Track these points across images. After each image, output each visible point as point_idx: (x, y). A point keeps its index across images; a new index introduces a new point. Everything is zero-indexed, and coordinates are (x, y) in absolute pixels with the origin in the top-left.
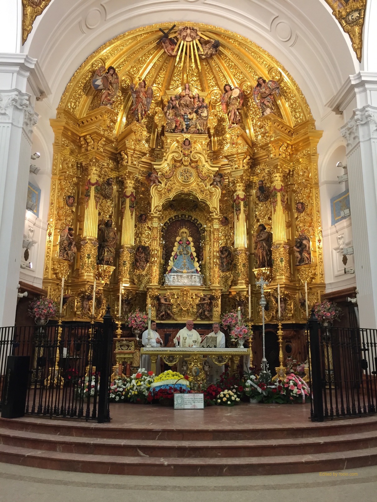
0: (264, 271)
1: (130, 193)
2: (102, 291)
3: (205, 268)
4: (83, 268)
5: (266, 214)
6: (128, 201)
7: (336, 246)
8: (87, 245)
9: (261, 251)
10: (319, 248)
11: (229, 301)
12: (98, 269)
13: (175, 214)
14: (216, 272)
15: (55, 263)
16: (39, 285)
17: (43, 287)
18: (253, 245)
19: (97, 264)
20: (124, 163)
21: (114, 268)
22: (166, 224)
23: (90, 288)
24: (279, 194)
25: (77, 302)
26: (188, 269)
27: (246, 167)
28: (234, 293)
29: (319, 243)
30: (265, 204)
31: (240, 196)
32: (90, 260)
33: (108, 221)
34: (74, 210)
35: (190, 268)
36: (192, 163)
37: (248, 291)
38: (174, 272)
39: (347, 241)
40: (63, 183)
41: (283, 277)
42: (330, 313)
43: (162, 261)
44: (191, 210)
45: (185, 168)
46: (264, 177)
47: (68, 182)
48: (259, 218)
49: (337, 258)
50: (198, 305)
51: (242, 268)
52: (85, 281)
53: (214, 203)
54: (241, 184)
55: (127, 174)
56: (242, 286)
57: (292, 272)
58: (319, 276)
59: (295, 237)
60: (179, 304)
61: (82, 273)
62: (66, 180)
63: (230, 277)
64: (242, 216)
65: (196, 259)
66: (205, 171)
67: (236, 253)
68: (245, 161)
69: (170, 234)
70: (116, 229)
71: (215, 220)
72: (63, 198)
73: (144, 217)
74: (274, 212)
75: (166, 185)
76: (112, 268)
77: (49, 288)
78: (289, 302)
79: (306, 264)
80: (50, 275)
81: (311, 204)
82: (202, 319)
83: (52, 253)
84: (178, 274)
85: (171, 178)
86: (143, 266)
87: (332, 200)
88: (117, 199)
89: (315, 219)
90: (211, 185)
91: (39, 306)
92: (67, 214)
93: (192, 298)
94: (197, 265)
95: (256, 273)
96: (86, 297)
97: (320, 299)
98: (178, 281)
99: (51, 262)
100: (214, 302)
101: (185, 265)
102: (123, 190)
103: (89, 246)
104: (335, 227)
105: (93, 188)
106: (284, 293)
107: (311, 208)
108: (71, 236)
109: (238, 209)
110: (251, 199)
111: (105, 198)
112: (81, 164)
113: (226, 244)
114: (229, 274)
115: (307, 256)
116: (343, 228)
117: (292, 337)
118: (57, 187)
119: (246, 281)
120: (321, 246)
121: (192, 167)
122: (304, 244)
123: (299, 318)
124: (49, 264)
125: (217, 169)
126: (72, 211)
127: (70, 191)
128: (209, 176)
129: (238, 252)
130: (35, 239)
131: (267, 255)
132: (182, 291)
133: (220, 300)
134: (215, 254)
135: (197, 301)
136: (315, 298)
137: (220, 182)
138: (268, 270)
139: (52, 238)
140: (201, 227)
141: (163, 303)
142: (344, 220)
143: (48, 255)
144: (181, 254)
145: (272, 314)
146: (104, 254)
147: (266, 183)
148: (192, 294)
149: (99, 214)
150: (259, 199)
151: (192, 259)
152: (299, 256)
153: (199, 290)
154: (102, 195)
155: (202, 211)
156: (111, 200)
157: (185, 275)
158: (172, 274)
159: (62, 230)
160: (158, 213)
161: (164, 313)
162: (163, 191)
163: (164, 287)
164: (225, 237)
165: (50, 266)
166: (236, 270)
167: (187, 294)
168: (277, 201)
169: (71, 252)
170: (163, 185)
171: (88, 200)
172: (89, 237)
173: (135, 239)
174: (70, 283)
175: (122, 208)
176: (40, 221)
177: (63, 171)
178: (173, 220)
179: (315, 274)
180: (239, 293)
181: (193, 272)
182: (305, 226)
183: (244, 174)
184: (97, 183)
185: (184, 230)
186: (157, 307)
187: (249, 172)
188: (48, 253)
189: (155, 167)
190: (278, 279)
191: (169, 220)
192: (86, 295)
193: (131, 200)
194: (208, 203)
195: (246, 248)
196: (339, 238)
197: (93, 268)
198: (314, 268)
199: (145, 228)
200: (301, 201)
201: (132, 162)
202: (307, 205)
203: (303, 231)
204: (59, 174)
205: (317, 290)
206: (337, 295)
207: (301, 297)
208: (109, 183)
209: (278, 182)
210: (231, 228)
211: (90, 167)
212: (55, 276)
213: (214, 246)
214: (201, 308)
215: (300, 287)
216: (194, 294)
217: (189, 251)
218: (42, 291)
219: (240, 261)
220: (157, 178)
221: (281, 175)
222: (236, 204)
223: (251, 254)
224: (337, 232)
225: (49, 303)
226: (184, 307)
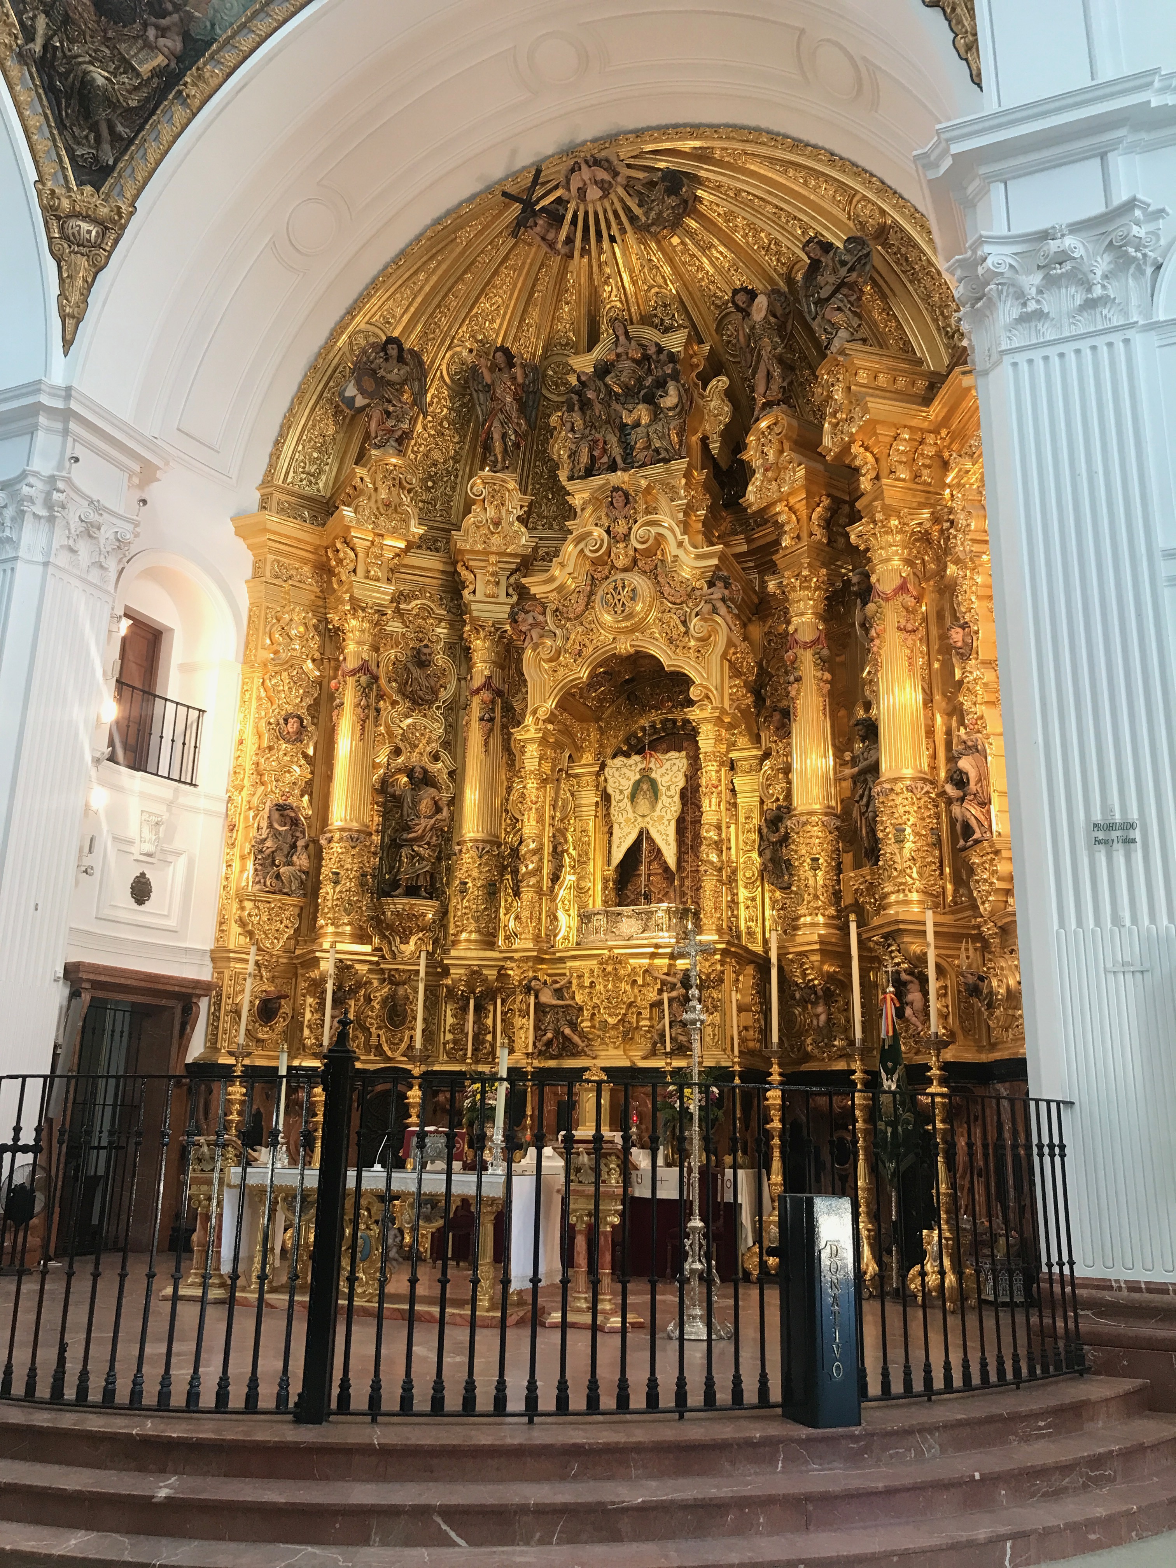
1: (483, 680)
4: (322, 912)
8: (332, 844)
13: (643, 722)
15: (245, 903)
17: (212, 973)
20: (468, 595)
24: (890, 607)
25: (311, 1012)
27: (820, 535)
31: (800, 634)
32: (341, 888)
33: (412, 769)
40: (272, 682)
47: (286, 676)
50: (654, 1006)
51: (810, 874)
60: (596, 1006)
61: (319, 927)
62: (281, 674)
66: (681, 573)
68: (814, 516)
75: (568, 639)
78: (939, 984)
79: (977, 842)
80: (233, 939)
83: (238, 878)
85: (581, 614)
93: (633, 983)
98: (610, 932)
99: (233, 902)
103: (337, 847)
105: (350, 683)
106: (906, 952)
109: (792, 679)
111: (419, 704)
115: (982, 818)
118: (255, 694)
121: (642, 571)
122: (963, 771)
124: (229, 908)
126: (305, 756)
127: (296, 701)
128: (694, 588)
130: (175, 845)
132: (602, 963)
133: (724, 986)
137: (724, 600)
139: (238, 836)
141: (548, 1005)
143: (227, 883)
146: (400, 865)
148: (633, 971)
153: (655, 956)
154: (407, 696)
157: (629, 911)
161: (552, 1034)
162: (559, 659)
163: (554, 954)
165: (232, 914)
167: (616, 970)
169: (291, 869)
170: (561, 641)
171: (338, 718)
172: (340, 823)
176: (197, 794)
179: (1011, 878)
182: (975, 705)
183: (806, 561)
184: (364, 667)
188: (227, 878)
193: (483, 700)
194: (689, 673)
195: (830, 808)
198: (1005, 853)
200: (967, 618)
201: (486, 591)
203: (973, 721)
204: (260, 660)
207: (965, 964)
209: (888, 566)
212: (247, 939)
216: (640, 972)
219: (804, 850)
226: (610, 1015)
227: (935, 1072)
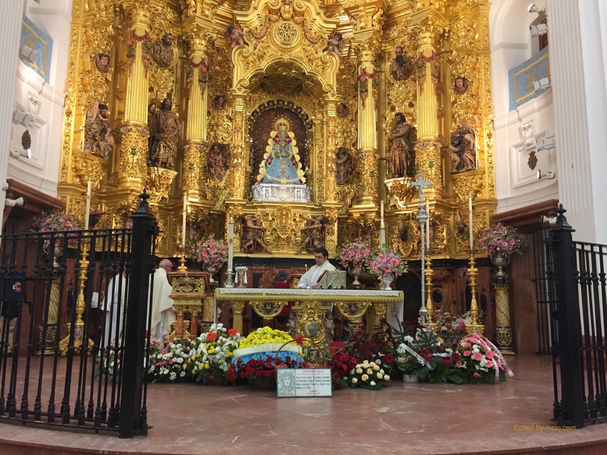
0: (402, 183)
1: (200, 60)
2: (157, 209)
3: (312, 179)
4: (124, 170)
5: (405, 98)
6: (196, 71)
7: (518, 141)
8: (131, 133)
9: (397, 153)
10: (488, 146)
11: (348, 228)
12: (149, 174)
13: (269, 99)
14: (332, 182)
15: (78, 159)
16: (52, 192)
17: (58, 196)
18: (385, 145)
19: (148, 165)
20: (190, 12)
21: (176, 173)
22: (255, 114)
23: (136, 201)
24: (428, 65)
25: (116, 223)
26: (288, 178)
27: (377, 27)
28: (356, 215)
29: (489, 138)
30: (405, 84)
31: (367, 71)
32: (136, 157)
33: (165, 100)
34: (110, 78)
35: (291, 177)
36: (296, 15)
37: (378, 213)
38: (267, 183)
39: (538, 132)
40: (90, 33)
41: (433, 190)
42: (507, 241)
43: (249, 169)
44: (292, 94)
45: (285, 22)
46: (403, 42)
47: (98, 31)
48: (395, 104)
49: (520, 159)
50: (303, 231)
51: (369, 178)
52: (127, 190)
53: (328, 79)
54: (369, 52)
55: (195, 30)
56: (368, 204)
57: (444, 184)
58: (487, 189)
59: (451, 131)
60: (275, 230)
61: (123, 178)
62: (96, 29)
63: (349, 193)
64: (370, 101)
65: (300, 165)
66: (315, 28)
67: (360, 155)
68: (375, 17)
69: (260, 129)
70: (178, 115)
71: (330, 105)
72: (91, 57)
73: (221, 100)
74: (421, 92)
75: (255, 48)
76: (172, 174)
77: (69, 198)
78: (440, 227)
79: (469, 170)
80: (70, 178)
81: (477, 80)
82: (310, 252)
83: (73, 144)
84: (273, 185)
85: (262, 37)
86: (220, 174)
87: (511, 73)
88: (179, 70)
89: (482, 104)
90: (324, 51)
91: (48, 224)
92: (97, 83)
93: (295, 220)
94: (301, 173)
95: (389, 185)
96: (130, 215)
97: (488, 223)
98: (273, 196)
99: (70, 157)
100: (327, 227)
101: (283, 173)
102: (188, 55)
103: (134, 135)
104: (518, 111)
105: (139, 44)
106: (434, 213)
107: (477, 86)
108: (104, 116)
109: (364, 90)
110: (383, 77)
111: (161, 66)
112: (121, 6)
113: (344, 144)
114: (348, 188)
115: (471, 158)
116: (533, 112)
117: (444, 280)
118: (81, 38)
119: (374, 197)
120: (491, 144)
121: (296, 23)
122: (466, 140)
123: (454, 252)
124: (68, 160)
125: (334, 26)
126: (107, 81)
127: (104, 47)
128: (322, 37)
129: (363, 154)
130: (41, 117)
131: (407, 158)
132: (279, 210)
133: (336, 224)
134: (330, 155)
135: (302, 226)
136: (480, 222)
137: (338, 46)
138: (408, 180)
139: (72, 119)
140: (307, 119)
141: (250, 228)
142: (534, 99)
143: (66, 145)
144: (277, 157)
145: (412, 247)
146: (160, 150)
147: (406, 52)
148: (295, 215)
149: (151, 89)
150: (396, 78)
151: (294, 165)
152: (458, 158)
153: (305, 208)
154: (155, 60)
155: (309, 95)
156: (170, 70)
157: (284, 187)
158: (265, 185)
159: (88, 107)
160: (243, 90)
161: (252, 242)
162: (251, 58)
163: (253, 203)
164: (343, 134)
165: (70, 164)
166: (360, 182)
167: (287, 213)
168: (425, 74)
169: (105, 144)
170: (251, 48)
171: (132, 62)
172: (135, 122)
173: (208, 133)
174: (104, 193)
175: (187, 83)
176: (51, 89)
177: (90, 13)
178: (265, 107)
179: (481, 186)
180: (363, 215)
181: (295, 183)
182: (467, 113)
183: (374, 36)
184: (146, 36)
185: (282, 121)
186: (242, 233)
187: (380, 36)
188: (66, 143)
189: (238, 18)
190: (425, 193)
191: (259, 107)
192: (129, 211)
193: (201, 71)
194: (319, 78)
195: (375, 149)
196: (525, 129)
197: (141, 170)
198: (480, 176)
199: (223, 117)
200: (462, 76)
201: (202, 12)
202: (472, 82)
203: (464, 120)
204: (83, 17)
205: (484, 210)
206: (519, 215)
207: (459, 219)
208: (166, 42)
209: (427, 46)
210: (352, 120)
211: (135, 11)
212: (78, 180)
213: (328, 143)
214: (307, 236)
215: (456, 206)
216: (298, 215)
217: (289, 152)
218: (55, 201)
219: (366, 168)
220: (241, 36)
221: (433, 35)
222: (361, 82)
223: (382, 159)
224: (520, 119)
225: (66, 221)
226: (282, 234)
227: (472, 262)
